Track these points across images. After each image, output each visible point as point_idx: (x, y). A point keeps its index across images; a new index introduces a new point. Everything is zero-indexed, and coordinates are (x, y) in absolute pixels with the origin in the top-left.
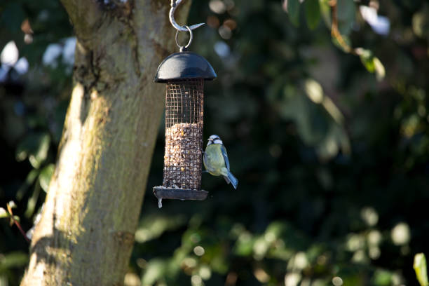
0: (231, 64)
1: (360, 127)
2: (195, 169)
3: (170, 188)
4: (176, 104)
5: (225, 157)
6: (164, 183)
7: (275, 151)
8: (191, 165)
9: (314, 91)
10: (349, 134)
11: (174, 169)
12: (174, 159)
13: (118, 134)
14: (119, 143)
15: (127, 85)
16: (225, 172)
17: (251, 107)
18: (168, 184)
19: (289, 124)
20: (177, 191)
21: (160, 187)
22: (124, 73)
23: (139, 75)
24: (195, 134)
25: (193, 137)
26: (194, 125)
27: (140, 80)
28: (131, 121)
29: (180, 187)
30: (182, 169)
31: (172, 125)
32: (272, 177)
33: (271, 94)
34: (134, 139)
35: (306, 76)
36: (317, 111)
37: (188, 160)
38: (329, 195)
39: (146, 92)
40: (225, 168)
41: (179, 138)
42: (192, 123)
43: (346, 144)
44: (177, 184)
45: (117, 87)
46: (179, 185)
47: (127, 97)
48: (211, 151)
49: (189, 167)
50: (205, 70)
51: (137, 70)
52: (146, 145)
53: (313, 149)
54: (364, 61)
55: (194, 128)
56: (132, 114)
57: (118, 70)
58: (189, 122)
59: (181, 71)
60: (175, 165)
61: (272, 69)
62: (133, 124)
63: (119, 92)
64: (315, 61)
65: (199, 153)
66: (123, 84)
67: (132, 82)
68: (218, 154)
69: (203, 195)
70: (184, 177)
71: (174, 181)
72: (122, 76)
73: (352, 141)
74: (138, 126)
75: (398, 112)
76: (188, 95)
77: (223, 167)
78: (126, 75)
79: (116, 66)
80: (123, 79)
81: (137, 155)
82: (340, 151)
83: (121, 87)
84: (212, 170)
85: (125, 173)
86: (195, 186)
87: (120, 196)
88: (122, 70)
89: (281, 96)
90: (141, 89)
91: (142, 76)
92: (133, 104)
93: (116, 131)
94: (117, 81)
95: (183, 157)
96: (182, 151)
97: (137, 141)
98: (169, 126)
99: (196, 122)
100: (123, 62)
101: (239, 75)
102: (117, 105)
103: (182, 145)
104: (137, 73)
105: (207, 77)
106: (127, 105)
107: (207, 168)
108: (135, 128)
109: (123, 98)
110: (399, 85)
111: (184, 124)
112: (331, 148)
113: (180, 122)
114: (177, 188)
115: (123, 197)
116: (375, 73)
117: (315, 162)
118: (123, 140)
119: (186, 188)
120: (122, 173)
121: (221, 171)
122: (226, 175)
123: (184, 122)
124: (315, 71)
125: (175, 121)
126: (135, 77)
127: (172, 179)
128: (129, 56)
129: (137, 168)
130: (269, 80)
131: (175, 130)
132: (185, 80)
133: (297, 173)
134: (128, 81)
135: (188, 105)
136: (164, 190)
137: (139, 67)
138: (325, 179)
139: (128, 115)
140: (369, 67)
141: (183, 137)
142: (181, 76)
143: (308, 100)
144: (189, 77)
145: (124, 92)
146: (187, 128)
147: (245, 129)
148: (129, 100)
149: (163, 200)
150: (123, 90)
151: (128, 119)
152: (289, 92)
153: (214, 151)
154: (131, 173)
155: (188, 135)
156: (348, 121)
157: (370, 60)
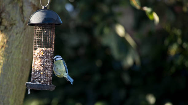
0: (75, 15)
1: (145, 50)
2: (49, 73)
3: (35, 83)
4: (39, 37)
5: (65, 67)
6: (31, 80)
7: (98, 63)
8: (47, 71)
9: (120, 30)
10: (140, 54)
11: (37, 73)
12: (37, 67)
13: (12, 54)
14: (12, 59)
15: (17, 27)
16: (66, 75)
17: (85, 39)
18: (33, 81)
19: (106, 48)
20: (38, 85)
21: (29, 83)
22: (15, 20)
23: (24, 22)
24: (49, 54)
25: (48, 55)
26: (49, 49)
27: (24, 24)
28: (19, 47)
29: (40, 83)
30: (42, 73)
31: (37, 49)
32: (97, 78)
33: (96, 32)
34: (21, 56)
35: (116, 22)
36: (122, 41)
37: (45, 68)
38: (129, 88)
39: (27, 31)
40: (66, 73)
41: (40, 56)
42: (48, 48)
43: (138, 60)
44: (38, 81)
45: (12, 28)
46: (39, 82)
47: (17, 34)
48: (58, 64)
49: (46, 72)
50: (56, 19)
51: (22, 18)
52: (27, 60)
53: (119, 62)
54: (147, 14)
55: (49, 51)
56: (19, 43)
57: (12, 19)
58: (46, 48)
59: (43, 19)
60: (38, 70)
61: (97, 18)
62: (20, 49)
63: (12, 31)
64: (121, 14)
65: (51, 64)
66: (14, 26)
67: (20, 26)
68: (61, 65)
69: (53, 88)
70: (42, 78)
71: (37, 80)
72: (14, 22)
73: (141, 58)
74: (23, 50)
75: (167, 42)
76: (46, 33)
77: (64, 72)
78: (16, 22)
79: (11, 16)
80: (15, 24)
81: (22, 66)
82: (135, 63)
83: (13, 28)
84: (58, 74)
85: (16, 75)
86: (49, 83)
87: (13, 88)
88: (14, 19)
89: (102, 33)
90: (25, 29)
91: (25, 23)
92: (20, 38)
93: (11, 52)
94: (12, 25)
95: (42, 67)
96: (42, 63)
97: (22, 58)
98: (35, 49)
99: (50, 48)
100: (15, 14)
101: (79, 21)
102: (11, 38)
103: (42, 60)
104: (22, 21)
105: (57, 23)
106: (17, 38)
107: (55, 73)
108: (21, 50)
109: (15, 34)
110: (167, 27)
111: (44, 49)
112: (129, 61)
113: (41, 47)
114: (38, 83)
115: (15, 88)
116: (153, 20)
117: (121, 69)
118: (14, 57)
119: (43, 83)
120: (14, 75)
121: (63, 74)
122: (66, 77)
123: (43, 47)
124: (121, 19)
125: (39, 46)
126: (21, 23)
127: (36, 79)
128: (18, 11)
129: (22, 73)
130: (96, 24)
131: (39, 52)
132: (44, 24)
133: (111, 75)
134: (18, 24)
135: (46, 38)
136: (31, 84)
137: (23, 17)
138: (126, 78)
139: (17, 44)
140: (151, 17)
141: (43, 55)
142: (43, 22)
143: (117, 35)
144: (47, 23)
145: (16, 31)
146: (45, 51)
147: (82, 51)
148: (18, 35)
149: (30, 90)
150: (15, 30)
151: (18, 46)
152: (107, 31)
153: (59, 64)
154: (19, 75)
155: (46, 55)
156: (139, 47)
157: (151, 13)
